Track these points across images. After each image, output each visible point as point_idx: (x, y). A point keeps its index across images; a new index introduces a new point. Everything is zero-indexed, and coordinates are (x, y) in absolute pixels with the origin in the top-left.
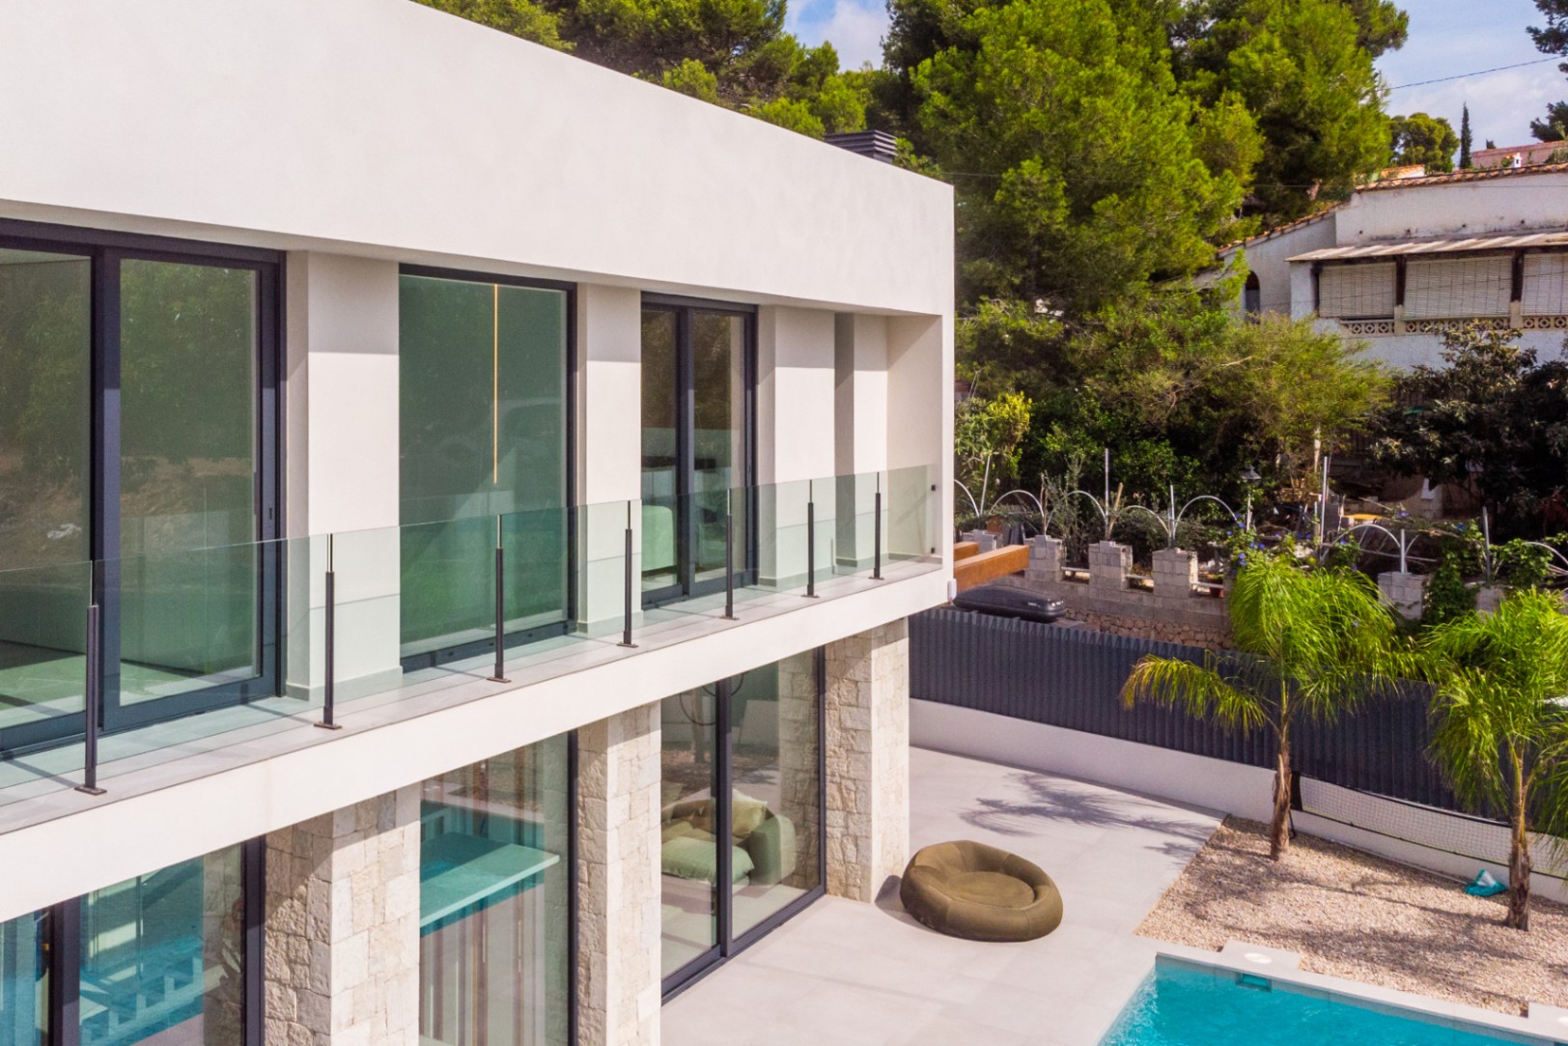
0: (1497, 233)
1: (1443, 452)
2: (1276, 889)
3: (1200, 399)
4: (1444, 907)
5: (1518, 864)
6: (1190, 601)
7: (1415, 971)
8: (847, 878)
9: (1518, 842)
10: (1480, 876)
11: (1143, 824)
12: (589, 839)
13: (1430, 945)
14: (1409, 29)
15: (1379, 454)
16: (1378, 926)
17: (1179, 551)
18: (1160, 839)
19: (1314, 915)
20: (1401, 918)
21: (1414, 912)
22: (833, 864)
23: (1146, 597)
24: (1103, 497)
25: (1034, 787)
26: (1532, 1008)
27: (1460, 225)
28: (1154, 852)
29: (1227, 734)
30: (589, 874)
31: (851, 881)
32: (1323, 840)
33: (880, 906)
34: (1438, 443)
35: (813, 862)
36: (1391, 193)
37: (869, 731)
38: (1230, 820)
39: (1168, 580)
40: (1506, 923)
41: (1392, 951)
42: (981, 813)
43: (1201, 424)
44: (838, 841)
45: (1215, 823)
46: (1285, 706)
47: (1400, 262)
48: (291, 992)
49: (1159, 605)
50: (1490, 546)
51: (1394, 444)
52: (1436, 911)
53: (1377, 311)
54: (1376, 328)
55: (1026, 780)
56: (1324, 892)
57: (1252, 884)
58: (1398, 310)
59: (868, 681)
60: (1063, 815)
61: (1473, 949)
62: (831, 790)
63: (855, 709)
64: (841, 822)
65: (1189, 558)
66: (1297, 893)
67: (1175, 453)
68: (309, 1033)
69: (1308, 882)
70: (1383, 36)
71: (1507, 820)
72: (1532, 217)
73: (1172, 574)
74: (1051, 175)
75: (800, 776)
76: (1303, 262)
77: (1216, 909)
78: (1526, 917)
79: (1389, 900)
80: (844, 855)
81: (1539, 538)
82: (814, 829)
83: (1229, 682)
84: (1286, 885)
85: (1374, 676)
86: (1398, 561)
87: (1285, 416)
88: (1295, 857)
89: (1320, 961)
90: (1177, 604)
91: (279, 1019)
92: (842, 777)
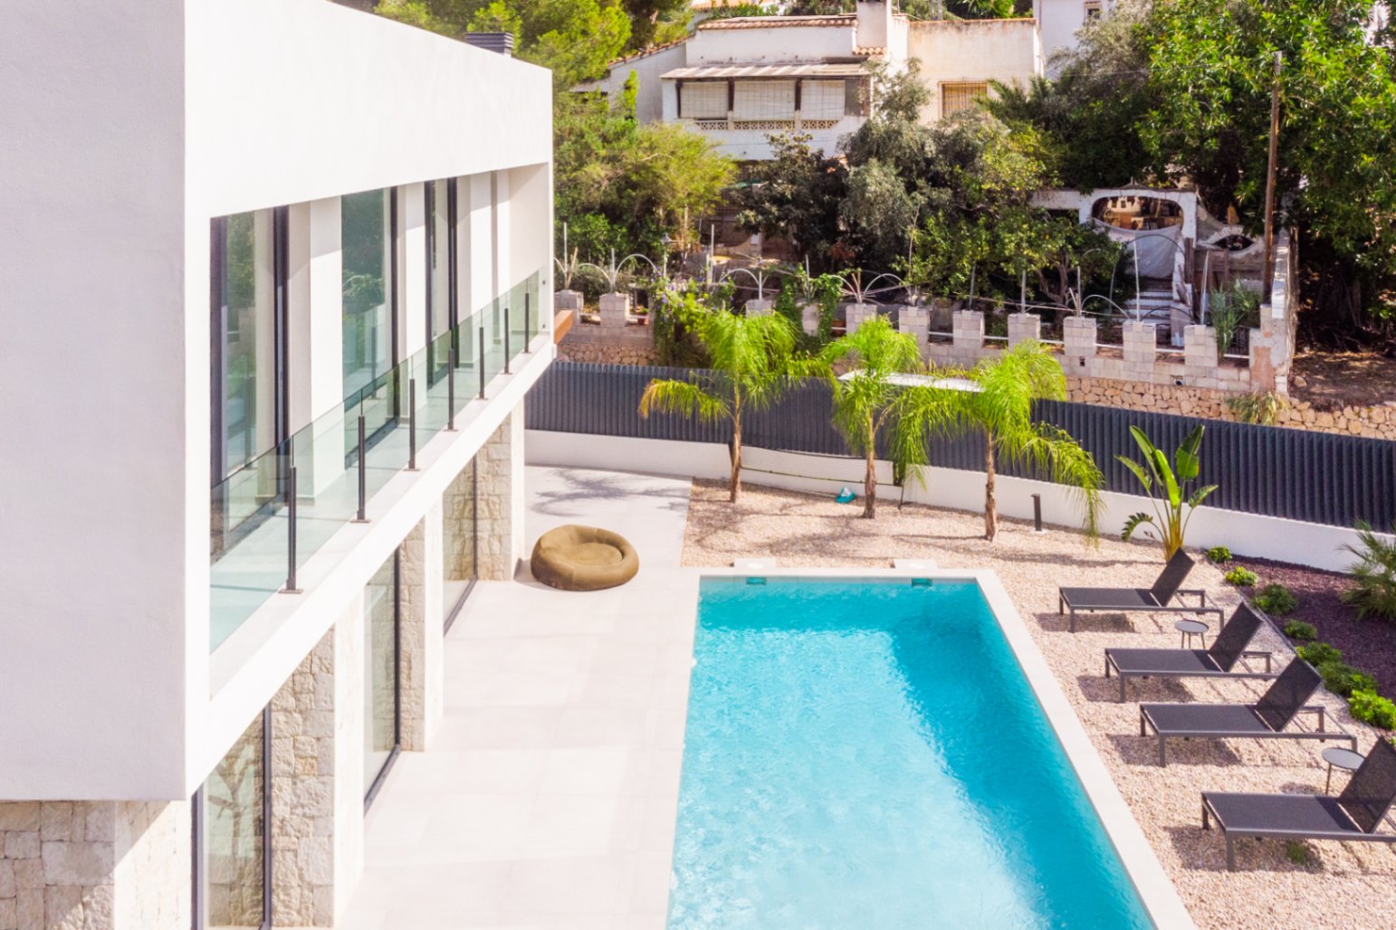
0: (781, 64)
1: (779, 219)
2: (742, 521)
3: (624, 184)
4: (831, 514)
5: (869, 482)
6: (626, 329)
7: (832, 554)
8: (493, 566)
9: (870, 467)
10: (842, 491)
11: (648, 493)
12: (410, 569)
13: (833, 538)
15: (743, 221)
16: (804, 532)
17: (617, 294)
18: (665, 501)
19: (769, 533)
20: (813, 525)
21: (818, 519)
22: (483, 558)
23: (595, 330)
24: (563, 258)
25: (568, 478)
26: (896, 562)
27: (761, 56)
28: (663, 510)
29: (704, 426)
30: (410, 594)
31: (496, 568)
32: (752, 484)
33: (518, 581)
34: (776, 213)
35: (469, 559)
36: (720, 32)
37: (509, 460)
38: (696, 481)
39: (611, 315)
40: (864, 517)
41: (817, 546)
42: (543, 504)
43: (625, 201)
44: (486, 541)
45: (688, 485)
46: (738, 402)
47: (731, 82)
48: (296, 715)
49: (604, 333)
50: (810, 279)
51: (751, 214)
52: (827, 517)
53: (717, 115)
54: (717, 126)
55: (561, 474)
56: (768, 517)
57: (730, 519)
58: (730, 114)
59: (509, 424)
60: (597, 495)
61: (854, 535)
62: (481, 505)
63: (499, 446)
64: (489, 527)
65: (625, 298)
66: (753, 520)
67: (609, 223)
68: (314, 741)
69: (757, 513)
71: (862, 455)
72: (802, 55)
73: (614, 311)
74: (511, 14)
75: (457, 499)
76: (670, 79)
77: (713, 540)
78: (874, 511)
79: (802, 515)
80: (490, 549)
81: (835, 272)
82: (469, 535)
83: (705, 391)
84: (746, 518)
85: (790, 377)
86: (757, 292)
87: (680, 195)
88: (745, 499)
89: (785, 560)
90: (617, 332)
91: (285, 737)
92: (489, 495)
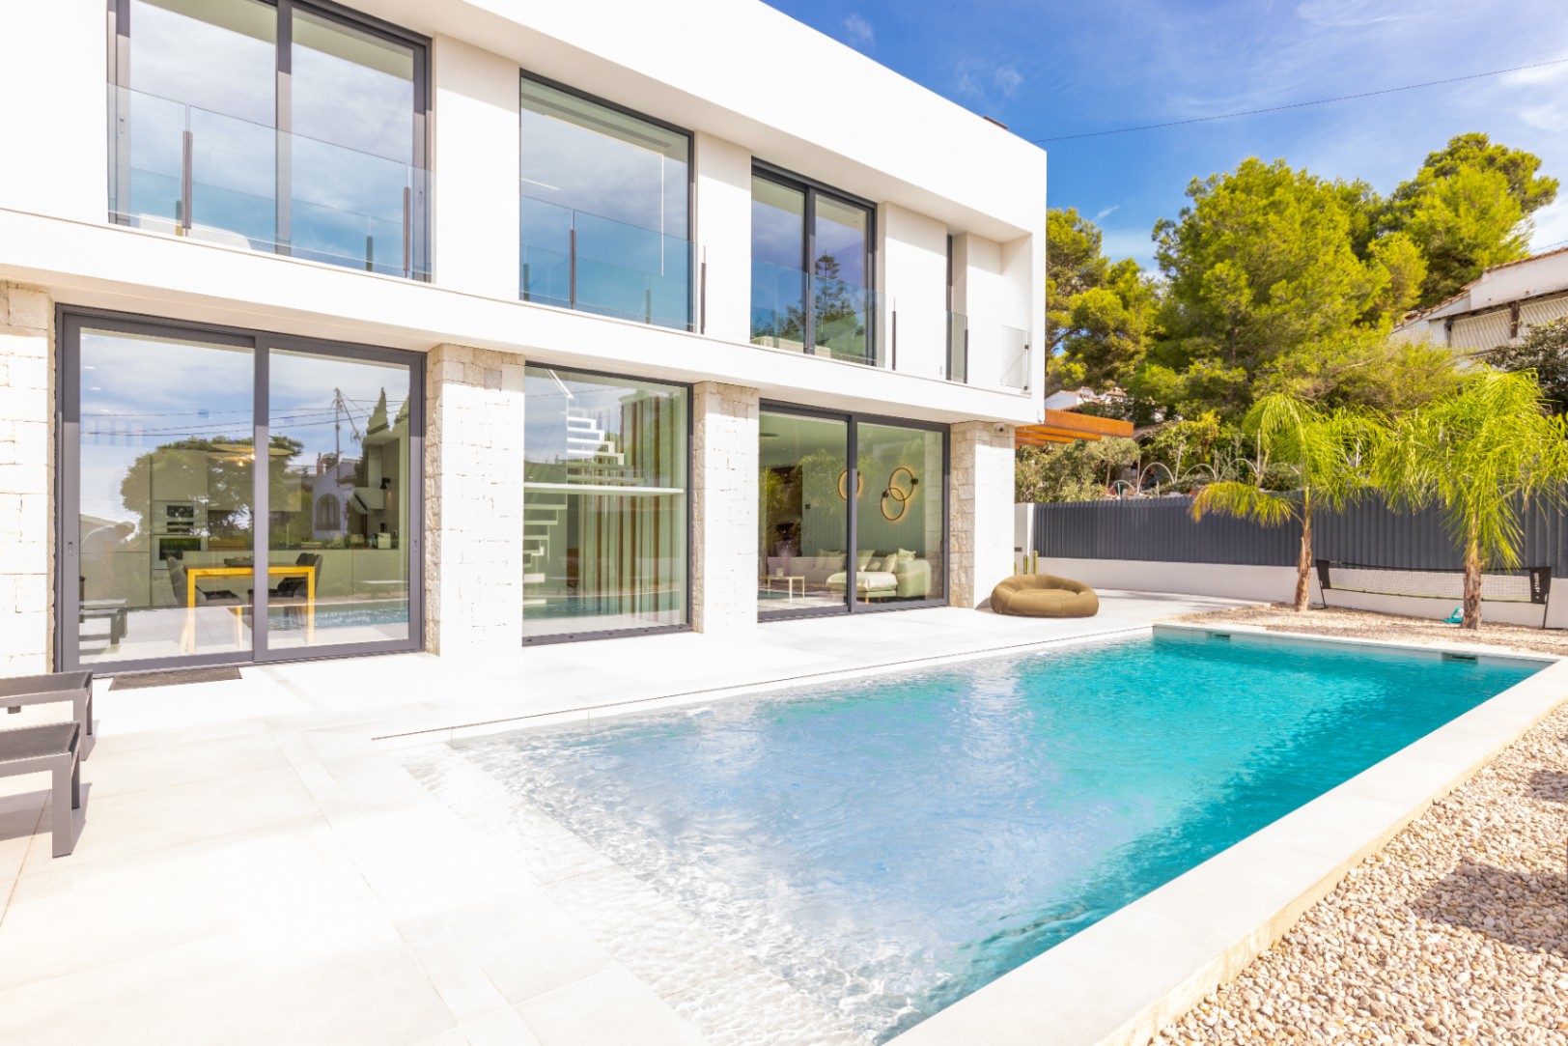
8: (960, 594)
10: (1456, 612)
12: (698, 475)
14: (1558, 190)
22: (954, 588)
30: (698, 497)
31: (963, 596)
33: (978, 610)
36: (1513, 268)
37: (974, 499)
44: (956, 571)
45: (1266, 604)
46: (1308, 503)
47: (1512, 304)
58: (1512, 342)
59: (973, 467)
62: (952, 542)
63: (966, 487)
64: (958, 560)
70: (1536, 196)
76: (1439, 319)
80: (959, 578)
92: (958, 531)
